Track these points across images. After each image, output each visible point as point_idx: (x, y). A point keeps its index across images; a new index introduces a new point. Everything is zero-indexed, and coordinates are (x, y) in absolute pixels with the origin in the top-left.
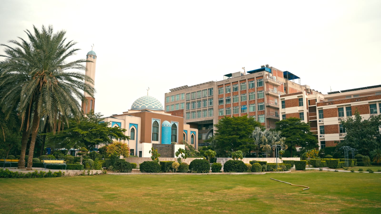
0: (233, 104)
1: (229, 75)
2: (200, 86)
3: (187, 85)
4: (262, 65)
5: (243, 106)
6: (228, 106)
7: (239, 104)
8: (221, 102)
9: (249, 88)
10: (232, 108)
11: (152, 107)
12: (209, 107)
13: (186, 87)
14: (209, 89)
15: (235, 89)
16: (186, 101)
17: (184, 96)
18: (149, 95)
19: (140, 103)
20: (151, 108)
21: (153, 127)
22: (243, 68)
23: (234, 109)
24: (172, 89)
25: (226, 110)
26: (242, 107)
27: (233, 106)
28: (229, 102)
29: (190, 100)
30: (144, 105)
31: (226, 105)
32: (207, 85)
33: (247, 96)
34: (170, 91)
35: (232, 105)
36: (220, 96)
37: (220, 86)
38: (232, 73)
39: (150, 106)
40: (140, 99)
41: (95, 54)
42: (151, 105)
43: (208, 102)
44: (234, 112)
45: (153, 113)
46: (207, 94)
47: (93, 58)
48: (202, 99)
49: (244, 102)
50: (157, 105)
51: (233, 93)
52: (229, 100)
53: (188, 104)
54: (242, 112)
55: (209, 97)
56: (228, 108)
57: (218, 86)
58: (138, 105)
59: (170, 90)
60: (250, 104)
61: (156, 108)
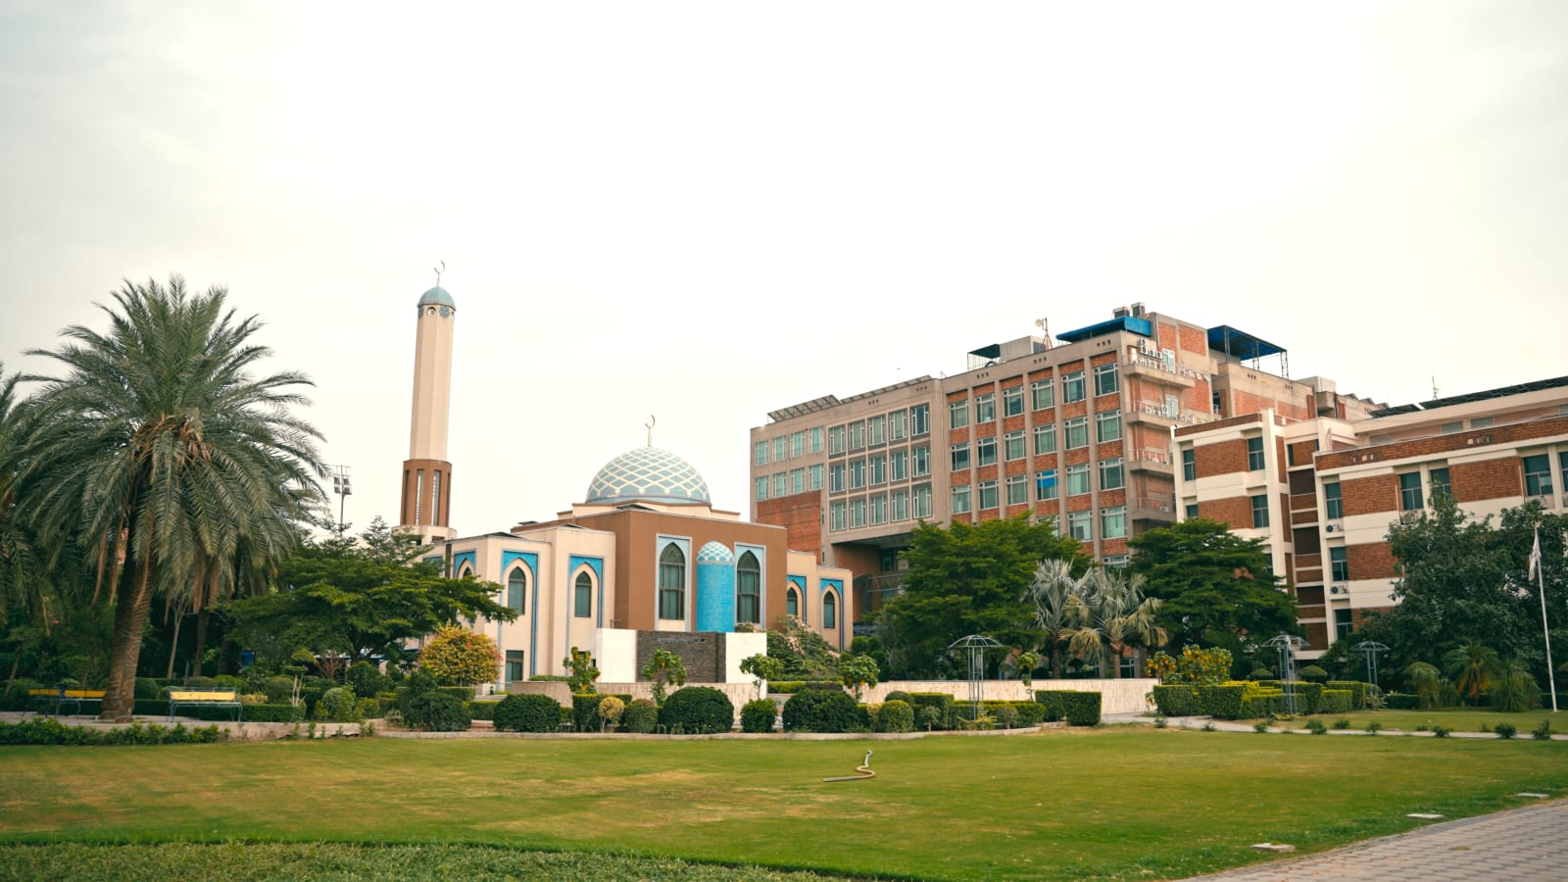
0: (1006, 464)
1: (991, 351)
2: (883, 399)
3: (831, 396)
4: (1118, 306)
5: (1044, 475)
6: (986, 476)
7: (1030, 466)
8: (960, 457)
9: (1066, 401)
10: (1001, 483)
11: (662, 490)
12: (914, 480)
13: (829, 402)
14: (912, 408)
15: (1012, 404)
16: (831, 457)
17: (821, 440)
18: (652, 445)
19: (618, 478)
20: (658, 494)
21: (661, 566)
22: (1039, 323)
23: (1009, 486)
24: (776, 412)
25: (981, 491)
26: (1042, 477)
27: (1007, 475)
28: (988, 458)
29: (844, 454)
30: (631, 483)
31: (979, 470)
32: (907, 392)
33: (1058, 434)
34: (772, 421)
35: (1001, 471)
36: (958, 436)
37: (956, 394)
38: (999, 342)
39: (654, 486)
40: (617, 461)
41: (449, 297)
42: (656, 483)
43: (910, 460)
44: (1009, 497)
45: (662, 516)
46: (905, 426)
47: (442, 314)
48: (888, 448)
49: (1046, 456)
50: (680, 484)
51: (1005, 421)
52: (988, 451)
53: (836, 468)
54: (1040, 498)
55: (913, 439)
56: (987, 480)
57: (948, 395)
58: (609, 484)
59: (770, 414)
60: (1069, 463)
61: (675, 495)
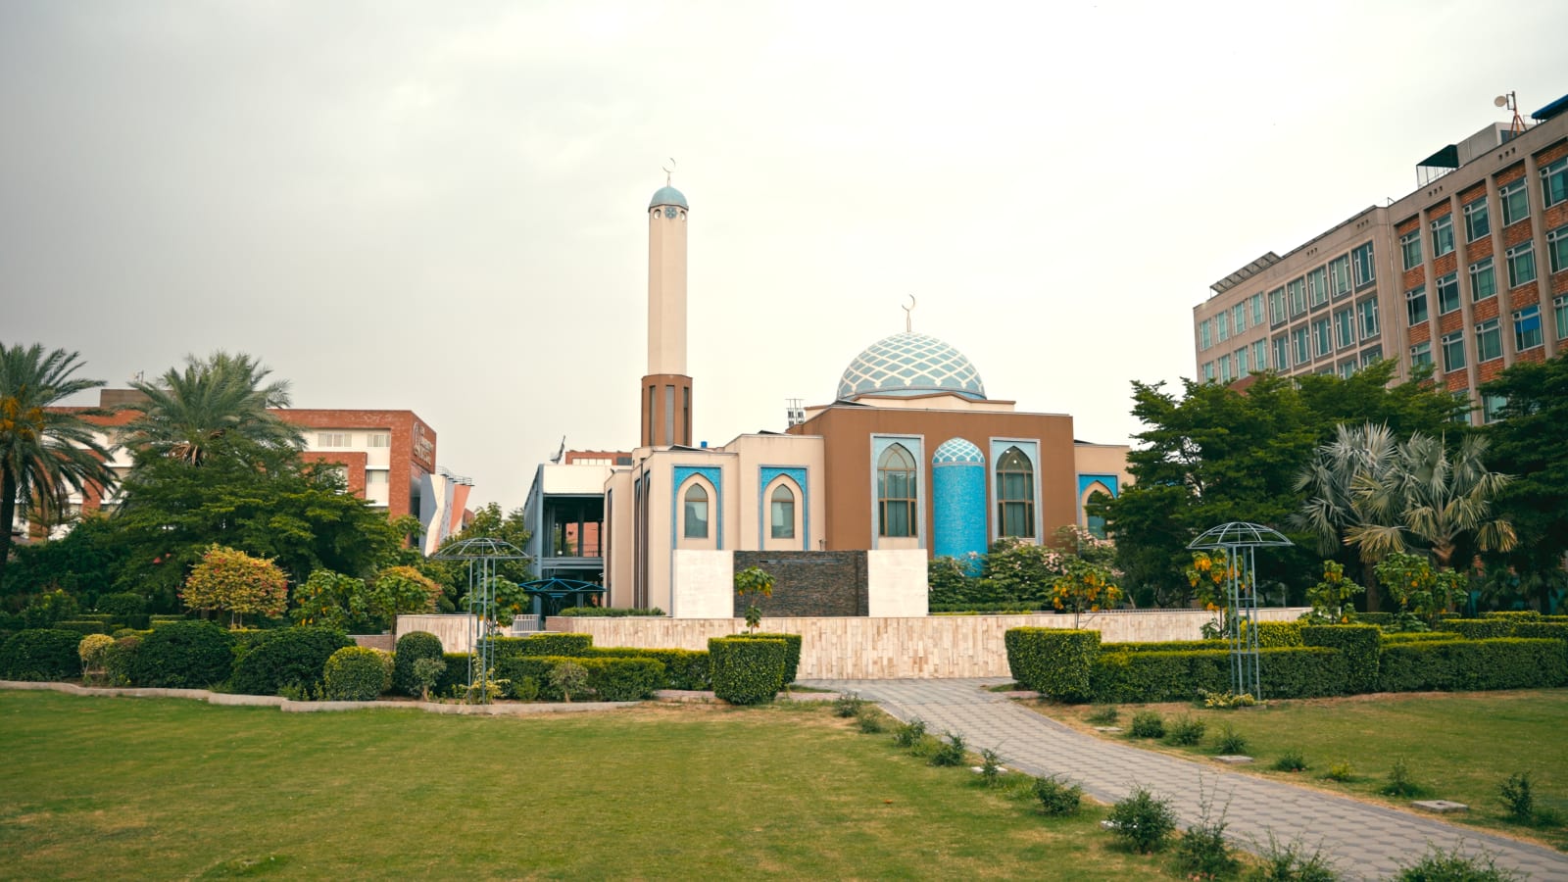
0: (1473, 307)
1: (1446, 157)
2: (1321, 245)
3: (1271, 253)
5: (1523, 315)
6: (1449, 327)
7: (1502, 305)
8: (1417, 307)
9: (1548, 204)
10: (1467, 335)
11: (903, 382)
12: (1362, 343)
13: (1270, 260)
14: (1354, 251)
15: (1477, 224)
16: (1273, 328)
17: (1262, 308)
22: (1501, 101)
23: (1480, 336)
24: (1218, 283)
25: (1446, 347)
26: (1521, 318)
27: (1475, 323)
28: (1452, 302)
29: (1286, 323)
31: (1440, 320)
32: (1347, 232)
33: (1539, 253)
34: (1215, 293)
35: (1466, 319)
36: (1411, 278)
37: (1405, 221)
38: (1455, 143)
39: (893, 377)
43: (1356, 319)
44: (1481, 352)
45: (878, 411)
46: (1346, 276)
47: (667, 215)
48: (1331, 307)
49: (1525, 287)
51: (1468, 247)
52: (1449, 294)
53: (1279, 340)
54: (1520, 347)
55: (1358, 290)
56: (1452, 331)
57: (1398, 226)
59: (1212, 287)
60: (1557, 292)
61: (917, 386)
